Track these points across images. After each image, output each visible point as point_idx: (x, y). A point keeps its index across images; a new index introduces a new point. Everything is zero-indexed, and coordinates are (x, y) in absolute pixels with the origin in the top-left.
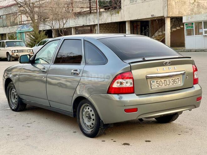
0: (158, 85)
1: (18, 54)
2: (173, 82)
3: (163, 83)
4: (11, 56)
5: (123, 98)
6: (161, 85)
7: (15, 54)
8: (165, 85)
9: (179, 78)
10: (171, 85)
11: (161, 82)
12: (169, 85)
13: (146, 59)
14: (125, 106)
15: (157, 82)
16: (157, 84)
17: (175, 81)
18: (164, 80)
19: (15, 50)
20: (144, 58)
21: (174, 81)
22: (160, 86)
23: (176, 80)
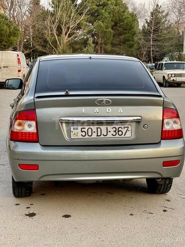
0: (84, 134)
1: (175, 78)
2: (115, 131)
3: (94, 132)
4: (166, 81)
5: (17, 148)
6: (90, 134)
7: (172, 79)
8: (97, 136)
9: (128, 127)
10: (110, 135)
11: (90, 130)
12: (107, 137)
13: (71, 93)
14: (18, 159)
15: (83, 130)
16: (82, 132)
17: (119, 131)
18: (97, 128)
19: (172, 74)
20: (67, 92)
21: (117, 131)
22: (87, 136)
23: (122, 130)
